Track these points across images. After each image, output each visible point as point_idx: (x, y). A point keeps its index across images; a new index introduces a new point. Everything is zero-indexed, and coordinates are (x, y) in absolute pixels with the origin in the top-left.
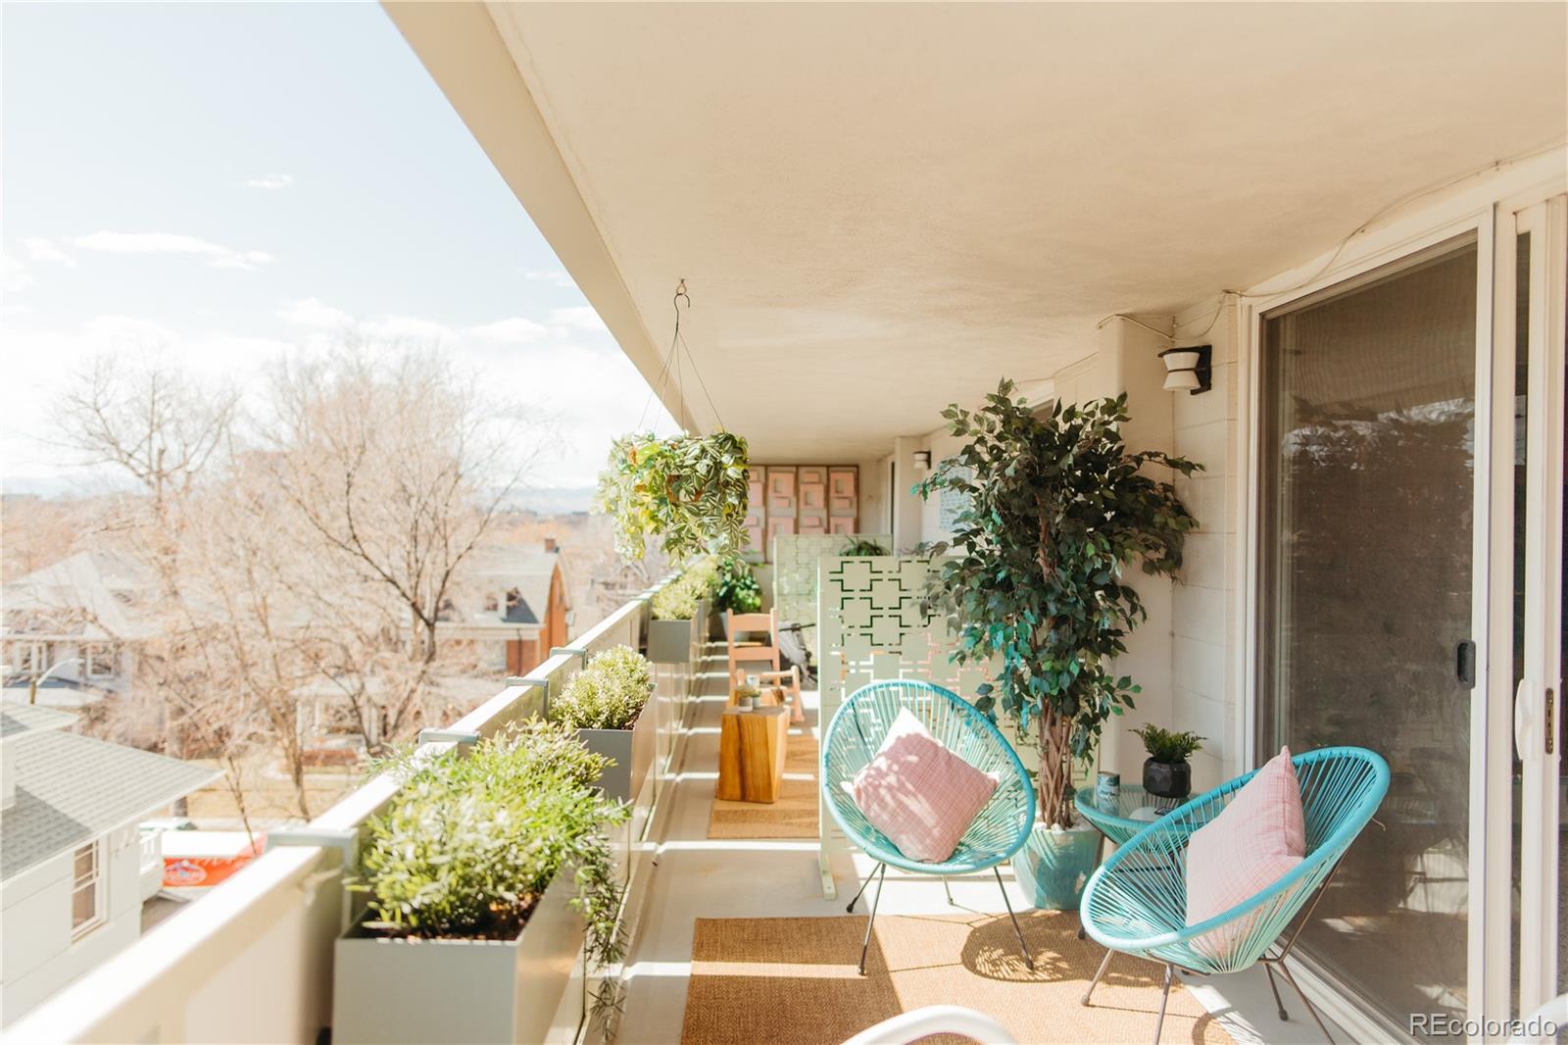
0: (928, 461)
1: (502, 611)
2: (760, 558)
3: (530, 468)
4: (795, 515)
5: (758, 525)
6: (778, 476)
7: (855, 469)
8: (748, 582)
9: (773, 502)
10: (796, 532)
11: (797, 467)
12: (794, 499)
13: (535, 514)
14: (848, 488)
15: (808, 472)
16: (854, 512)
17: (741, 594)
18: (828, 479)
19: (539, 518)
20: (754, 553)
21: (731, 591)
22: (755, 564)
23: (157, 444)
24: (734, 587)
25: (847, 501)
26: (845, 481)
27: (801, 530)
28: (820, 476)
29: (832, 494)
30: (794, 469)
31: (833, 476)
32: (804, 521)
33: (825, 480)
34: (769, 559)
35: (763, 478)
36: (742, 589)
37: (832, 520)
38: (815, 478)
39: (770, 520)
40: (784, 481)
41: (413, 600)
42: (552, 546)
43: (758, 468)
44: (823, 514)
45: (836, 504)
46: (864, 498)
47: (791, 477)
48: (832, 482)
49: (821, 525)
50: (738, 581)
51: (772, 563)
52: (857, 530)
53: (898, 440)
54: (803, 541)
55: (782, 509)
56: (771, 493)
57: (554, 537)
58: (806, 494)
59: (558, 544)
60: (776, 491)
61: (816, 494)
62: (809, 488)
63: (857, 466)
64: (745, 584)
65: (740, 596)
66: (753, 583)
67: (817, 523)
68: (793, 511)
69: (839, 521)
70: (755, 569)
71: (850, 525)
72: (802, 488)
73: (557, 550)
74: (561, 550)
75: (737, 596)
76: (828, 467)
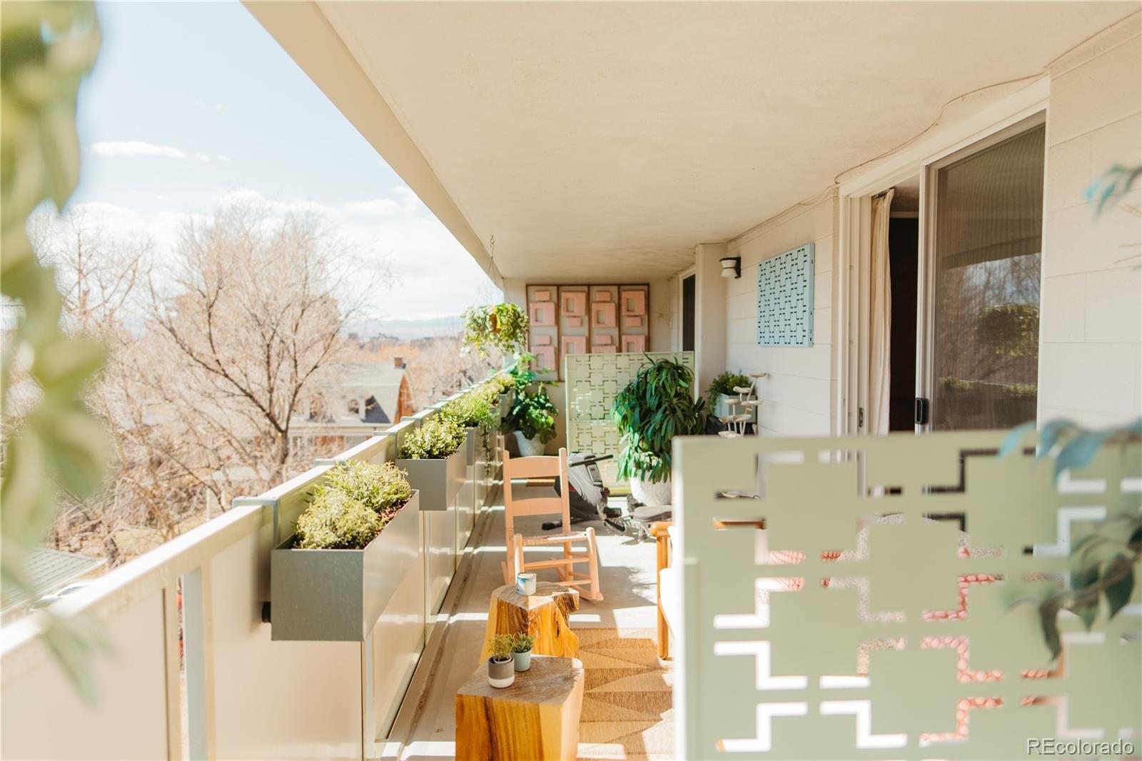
0: (738, 269)
1: (362, 414)
2: (554, 377)
3: (365, 299)
4: (587, 335)
5: (551, 344)
6: (569, 295)
7: (646, 287)
8: (542, 401)
9: (566, 322)
10: (589, 350)
11: (588, 286)
12: (586, 319)
13: (397, 339)
14: (640, 308)
15: (599, 291)
16: (645, 330)
17: (535, 413)
18: (620, 298)
19: (399, 342)
20: (547, 371)
21: (525, 409)
22: (549, 383)
23: (84, 287)
24: (528, 406)
25: (638, 320)
26: (636, 300)
27: (593, 349)
28: (611, 296)
29: (624, 312)
30: (585, 288)
31: (624, 295)
32: (596, 340)
33: (616, 299)
34: (562, 379)
35: (555, 298)
36: (536, 408)
37: (624, 338)
38: (606, 297)
39: (563, 338)
40: (576, 301)
41: (268, 411)
42: (400, 364)
43: (550, 288)
44: (615, 333)
45: (627, 322)
46: (655, 316)
47: (583, 296)
48: (623, 300)
49: (612, 344)
50: (531, 400)
51: (564, 381)
52: (648, 347)
53: (700, 249)
54: (596, 361)
55: (574, 329)
56: (563, 312)
57: (401, 356)
58: (598, 312)
59: (405, 361)
60: (567, 311)
61: (608, 314)
62: (601, 307)
63: (648, 285)
64: (538, 402)
65: (533, 416)
66: (547, 401)
67: (609, 342)
68: (585, 330)
69: (630, 339)
70: (548, 387)
71: (641, 342)
72: (594, 307)
73: (404, 366)
74: (407, 366)
75: (530, 415)
76: (619, 285)
